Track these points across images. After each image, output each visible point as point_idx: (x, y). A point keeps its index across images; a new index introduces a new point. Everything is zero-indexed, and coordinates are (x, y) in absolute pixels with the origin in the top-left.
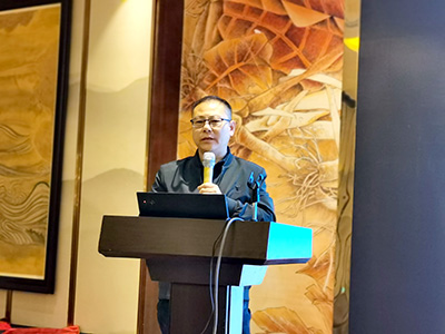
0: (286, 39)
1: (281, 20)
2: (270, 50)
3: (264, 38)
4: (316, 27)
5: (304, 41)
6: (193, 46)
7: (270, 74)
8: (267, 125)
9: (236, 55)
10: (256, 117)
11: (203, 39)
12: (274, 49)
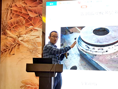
0: (28, 19)
1: (27, 15)
2: (24, 22)
3: (23, 19)
4: (36, 17)
5: (33, 20)
6: (4, 20)
7: (25, 27)
8: (24, 39)
9: (16, 22)
10: (21, 37)
11: (7, 18)
12: (25, 21)
